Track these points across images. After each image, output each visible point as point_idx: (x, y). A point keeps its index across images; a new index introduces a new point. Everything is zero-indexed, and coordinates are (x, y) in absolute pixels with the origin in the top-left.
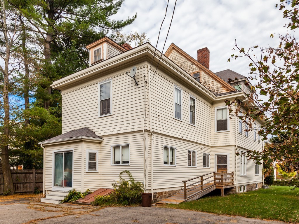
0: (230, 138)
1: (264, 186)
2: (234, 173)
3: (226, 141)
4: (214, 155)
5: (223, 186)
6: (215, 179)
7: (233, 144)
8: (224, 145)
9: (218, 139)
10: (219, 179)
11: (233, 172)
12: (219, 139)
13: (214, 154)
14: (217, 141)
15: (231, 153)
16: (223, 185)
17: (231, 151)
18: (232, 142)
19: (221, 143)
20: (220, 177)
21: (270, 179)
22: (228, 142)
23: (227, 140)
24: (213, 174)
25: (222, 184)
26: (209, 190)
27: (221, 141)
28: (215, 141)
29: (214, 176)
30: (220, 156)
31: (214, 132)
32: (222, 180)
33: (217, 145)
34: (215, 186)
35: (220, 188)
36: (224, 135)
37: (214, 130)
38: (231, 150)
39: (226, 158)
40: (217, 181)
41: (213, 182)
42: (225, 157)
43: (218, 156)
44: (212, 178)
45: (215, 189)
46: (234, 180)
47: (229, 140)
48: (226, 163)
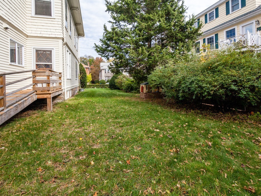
0: (55, 28)
1: (80, 89)
2: (62, 74)
3: (49, 30)
4: (31, 49)
5: (50, 94)
6: (35, 83)
7: (60, 36)
8: (48, 36)
9: (37, 27)
10: (42, 82)
11: (60, 73)
12: (39, 27)
13: (31, 47)
14: (35, 29)
15: (58, 48)
16: (50, 92)
17: (58, 46)
18: (59, 34)
19: (42, 32)
20: (45, 78)
21: (85, 83)
22: (53, 33)
23: (52, 30)
24: (30, 74)
25: (48, 91)
26: (23, 103)
27: (42, 30)
28: (33, 29)
29: (34, 77)
30: (41, 51)
31: (30, 15)
32: (48, 84)
33: (36, 35)
34: (36, 94)
35: (45, 96)
36: (47, 22)
37: (30, 12)
38: (58, 44)
39: (51, 54)
40: (39, 85)
41: (31, 88)
42: (49, 53)
43: (37, 51)
44: (30, 81)
45: (35, 100)
46: (62, 84)
47: (54, 31)
48: (50, 60)
